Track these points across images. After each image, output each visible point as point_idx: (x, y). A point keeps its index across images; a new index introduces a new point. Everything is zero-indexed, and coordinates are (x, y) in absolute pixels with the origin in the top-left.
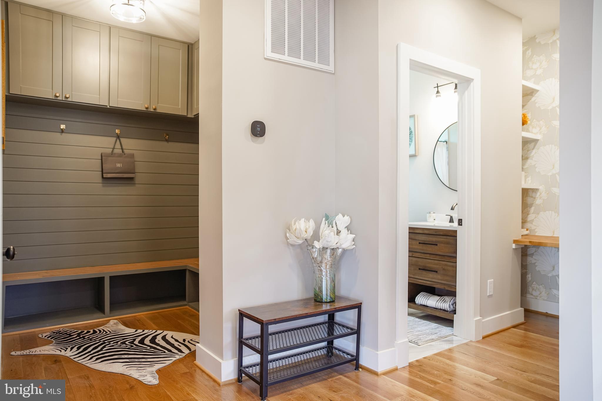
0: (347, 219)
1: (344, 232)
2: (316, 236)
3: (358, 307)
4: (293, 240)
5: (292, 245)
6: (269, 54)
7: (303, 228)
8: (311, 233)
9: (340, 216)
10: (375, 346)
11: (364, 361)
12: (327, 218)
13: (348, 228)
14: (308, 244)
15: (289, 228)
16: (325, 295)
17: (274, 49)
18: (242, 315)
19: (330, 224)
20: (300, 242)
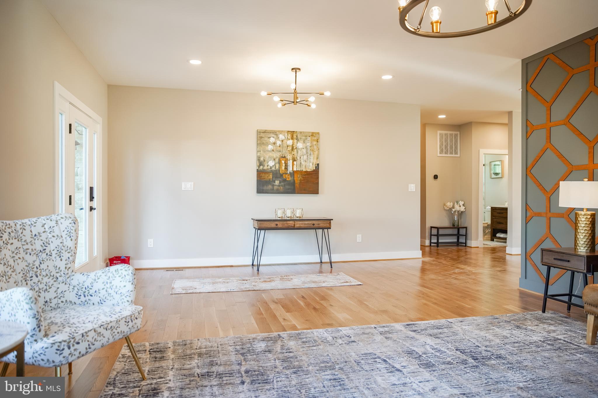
0: (463, 203)
1: (462, 206)
2: (453, 207)
3: (466, 228)
4: (446, 208)
5: (446, 210)
6: (439, 155)
7: (449, 205)
8: (451, 206)
9: (461, 201)
10: (471, 240)
11: (468, 245)
12: (457, 202)
13: (463, 205)
14: (451, 209)
15: (445, 205)
16: (456, 224)
17: (440, 153)
18: (431, 227)
19: (457, 204)
20: (448, 209)
